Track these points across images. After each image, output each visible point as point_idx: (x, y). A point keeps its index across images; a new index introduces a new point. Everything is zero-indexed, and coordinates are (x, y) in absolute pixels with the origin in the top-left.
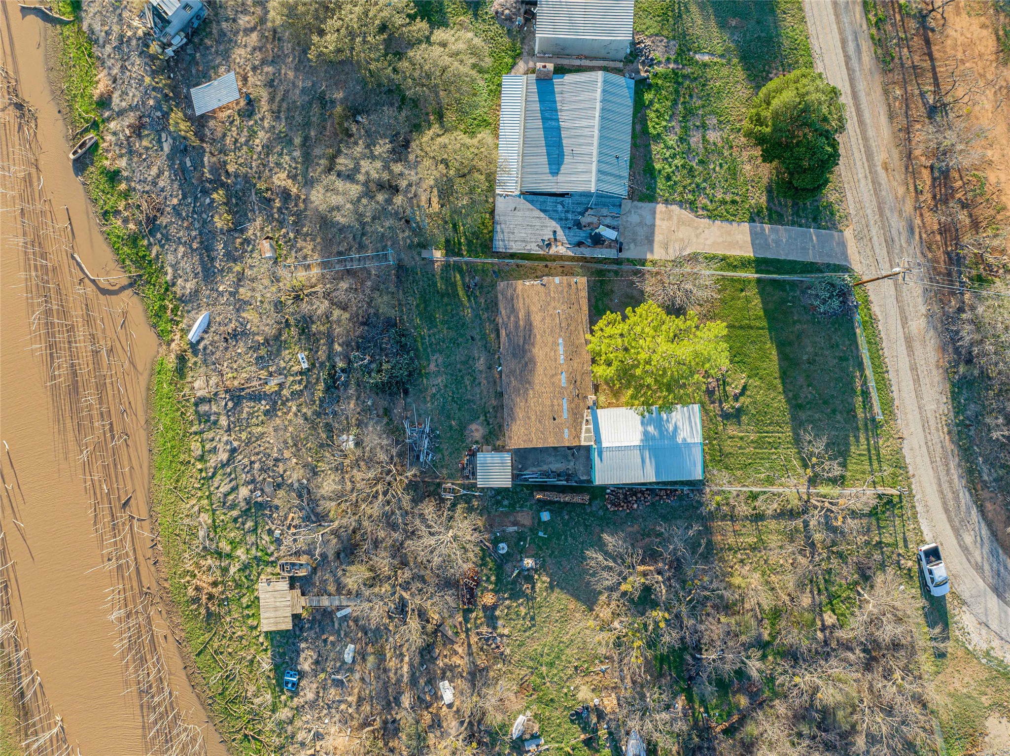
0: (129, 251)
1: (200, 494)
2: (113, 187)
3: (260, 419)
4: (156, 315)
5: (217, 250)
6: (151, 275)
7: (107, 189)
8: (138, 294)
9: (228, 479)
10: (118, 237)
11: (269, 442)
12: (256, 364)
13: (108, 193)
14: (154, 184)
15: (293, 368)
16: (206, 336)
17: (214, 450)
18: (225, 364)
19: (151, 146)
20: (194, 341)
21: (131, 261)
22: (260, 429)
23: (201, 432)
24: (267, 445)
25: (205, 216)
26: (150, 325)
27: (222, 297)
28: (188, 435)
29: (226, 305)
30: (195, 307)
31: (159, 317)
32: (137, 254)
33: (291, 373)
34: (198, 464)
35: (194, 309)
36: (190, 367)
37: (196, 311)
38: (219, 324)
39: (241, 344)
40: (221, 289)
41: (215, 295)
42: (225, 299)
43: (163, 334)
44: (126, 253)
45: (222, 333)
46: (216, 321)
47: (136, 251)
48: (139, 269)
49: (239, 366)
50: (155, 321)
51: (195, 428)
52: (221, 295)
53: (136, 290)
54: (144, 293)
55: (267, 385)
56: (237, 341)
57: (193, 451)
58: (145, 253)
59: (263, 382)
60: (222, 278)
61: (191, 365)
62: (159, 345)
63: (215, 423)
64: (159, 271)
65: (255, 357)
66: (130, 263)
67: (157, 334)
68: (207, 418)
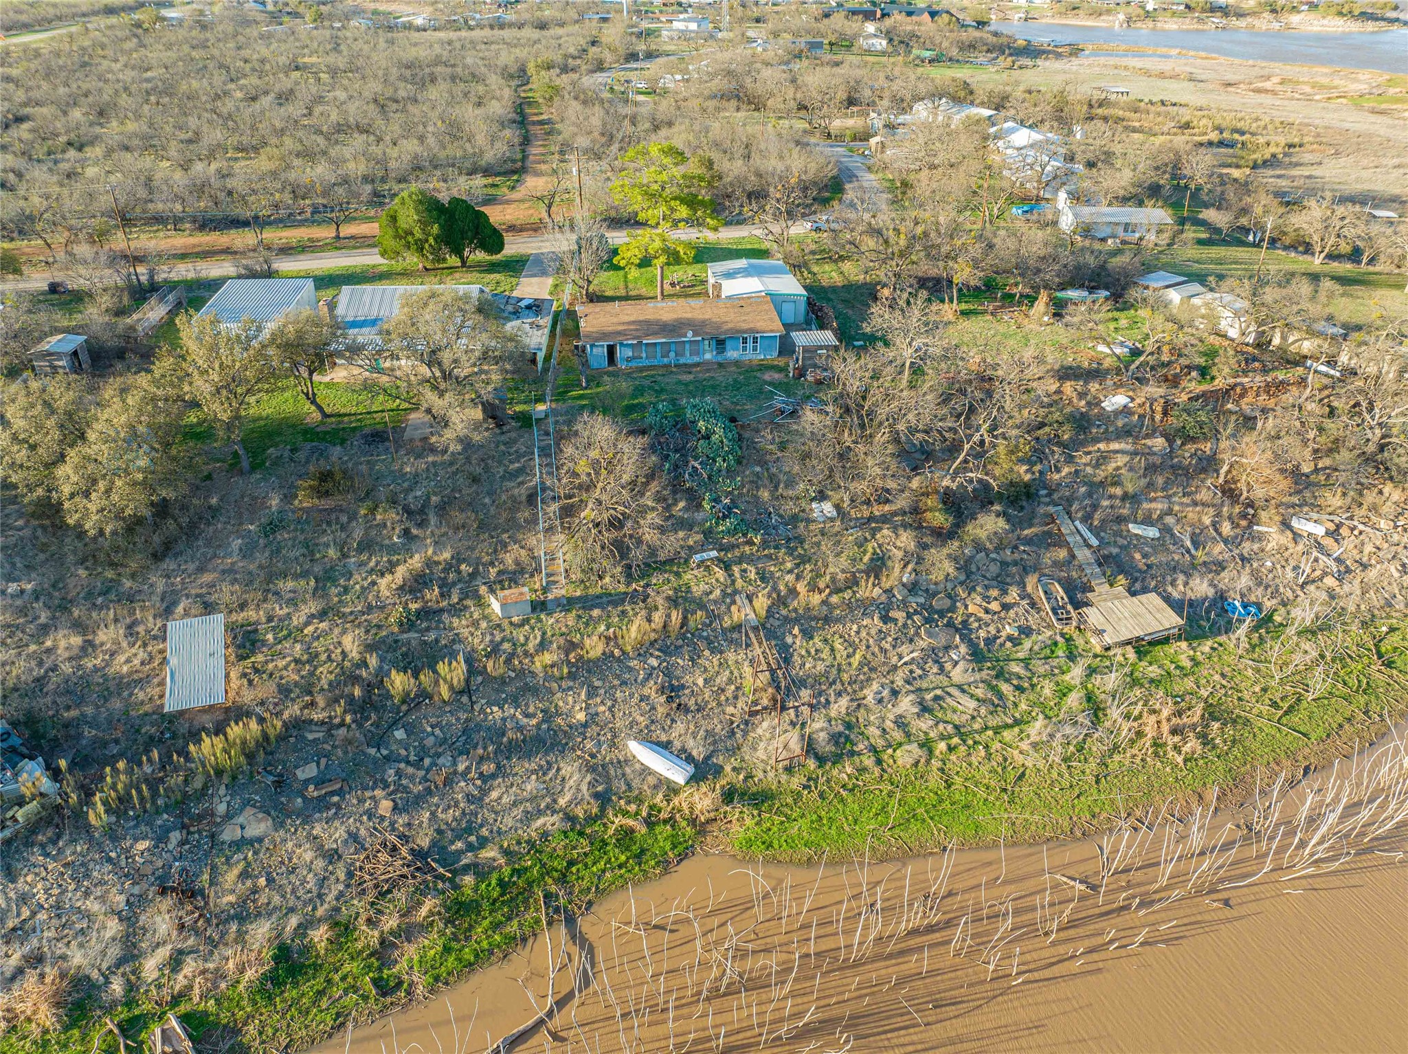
0: (486, 923)
1: (996, 746)
2: (317, 968)
3: (820, 645)
4: (639, 856)
5: (504, 719)
6: (546, 871)
7: (319, 982)
8: (590, 903)
9: (949, 700)
10: (447, 950)
11: (858, 632)
12: (721, 652)
13: (329, 981)
14: (333, 856)
15: (722, 580)
16: (677, 744)
17: (900, 722)
18: (730, 710)
19: (241, 865)
20: (691, 769)
21: (510, 919)
22: (837, 646)
23: (873, 749)
24: (863, 634)
25: (430, 741)
26: (661, 875)
27: (597, 714)
28: (886, 776)
29: (613, 706)
30: (619, 772)
31: (643, 851)
32: (493, 904)
33: (729, 582)
34: (937, 753)
35: (624, 775)
36: (746, 778)
37: (628, 770)
38: (653, 722)
39: (688, 679)
40: (581, 716)
41: (592, 731)
42: (602, 708)
43: (680, 843)
44: (490, 932)
45: (668, 714)
46: (647, 727)
47: (485, 905)
48: (531, 900)
49: (730, 681)
50: (653, 863)
51: (868, 761)
52: (593, 717)
53: (580, 908)
54: (589, 889)
55: (756, 629)
56: (683, 687)
57: (916, 764)
58: (494, 882)
59: (752, 635)
60: (558, 713)
61: (741, 777)
62: (707, 854)
63: (849, 726)
64: (537, 851)
65: (707, 653)
66: (515, 922)
67: (682, 857)
68: (842, 740)
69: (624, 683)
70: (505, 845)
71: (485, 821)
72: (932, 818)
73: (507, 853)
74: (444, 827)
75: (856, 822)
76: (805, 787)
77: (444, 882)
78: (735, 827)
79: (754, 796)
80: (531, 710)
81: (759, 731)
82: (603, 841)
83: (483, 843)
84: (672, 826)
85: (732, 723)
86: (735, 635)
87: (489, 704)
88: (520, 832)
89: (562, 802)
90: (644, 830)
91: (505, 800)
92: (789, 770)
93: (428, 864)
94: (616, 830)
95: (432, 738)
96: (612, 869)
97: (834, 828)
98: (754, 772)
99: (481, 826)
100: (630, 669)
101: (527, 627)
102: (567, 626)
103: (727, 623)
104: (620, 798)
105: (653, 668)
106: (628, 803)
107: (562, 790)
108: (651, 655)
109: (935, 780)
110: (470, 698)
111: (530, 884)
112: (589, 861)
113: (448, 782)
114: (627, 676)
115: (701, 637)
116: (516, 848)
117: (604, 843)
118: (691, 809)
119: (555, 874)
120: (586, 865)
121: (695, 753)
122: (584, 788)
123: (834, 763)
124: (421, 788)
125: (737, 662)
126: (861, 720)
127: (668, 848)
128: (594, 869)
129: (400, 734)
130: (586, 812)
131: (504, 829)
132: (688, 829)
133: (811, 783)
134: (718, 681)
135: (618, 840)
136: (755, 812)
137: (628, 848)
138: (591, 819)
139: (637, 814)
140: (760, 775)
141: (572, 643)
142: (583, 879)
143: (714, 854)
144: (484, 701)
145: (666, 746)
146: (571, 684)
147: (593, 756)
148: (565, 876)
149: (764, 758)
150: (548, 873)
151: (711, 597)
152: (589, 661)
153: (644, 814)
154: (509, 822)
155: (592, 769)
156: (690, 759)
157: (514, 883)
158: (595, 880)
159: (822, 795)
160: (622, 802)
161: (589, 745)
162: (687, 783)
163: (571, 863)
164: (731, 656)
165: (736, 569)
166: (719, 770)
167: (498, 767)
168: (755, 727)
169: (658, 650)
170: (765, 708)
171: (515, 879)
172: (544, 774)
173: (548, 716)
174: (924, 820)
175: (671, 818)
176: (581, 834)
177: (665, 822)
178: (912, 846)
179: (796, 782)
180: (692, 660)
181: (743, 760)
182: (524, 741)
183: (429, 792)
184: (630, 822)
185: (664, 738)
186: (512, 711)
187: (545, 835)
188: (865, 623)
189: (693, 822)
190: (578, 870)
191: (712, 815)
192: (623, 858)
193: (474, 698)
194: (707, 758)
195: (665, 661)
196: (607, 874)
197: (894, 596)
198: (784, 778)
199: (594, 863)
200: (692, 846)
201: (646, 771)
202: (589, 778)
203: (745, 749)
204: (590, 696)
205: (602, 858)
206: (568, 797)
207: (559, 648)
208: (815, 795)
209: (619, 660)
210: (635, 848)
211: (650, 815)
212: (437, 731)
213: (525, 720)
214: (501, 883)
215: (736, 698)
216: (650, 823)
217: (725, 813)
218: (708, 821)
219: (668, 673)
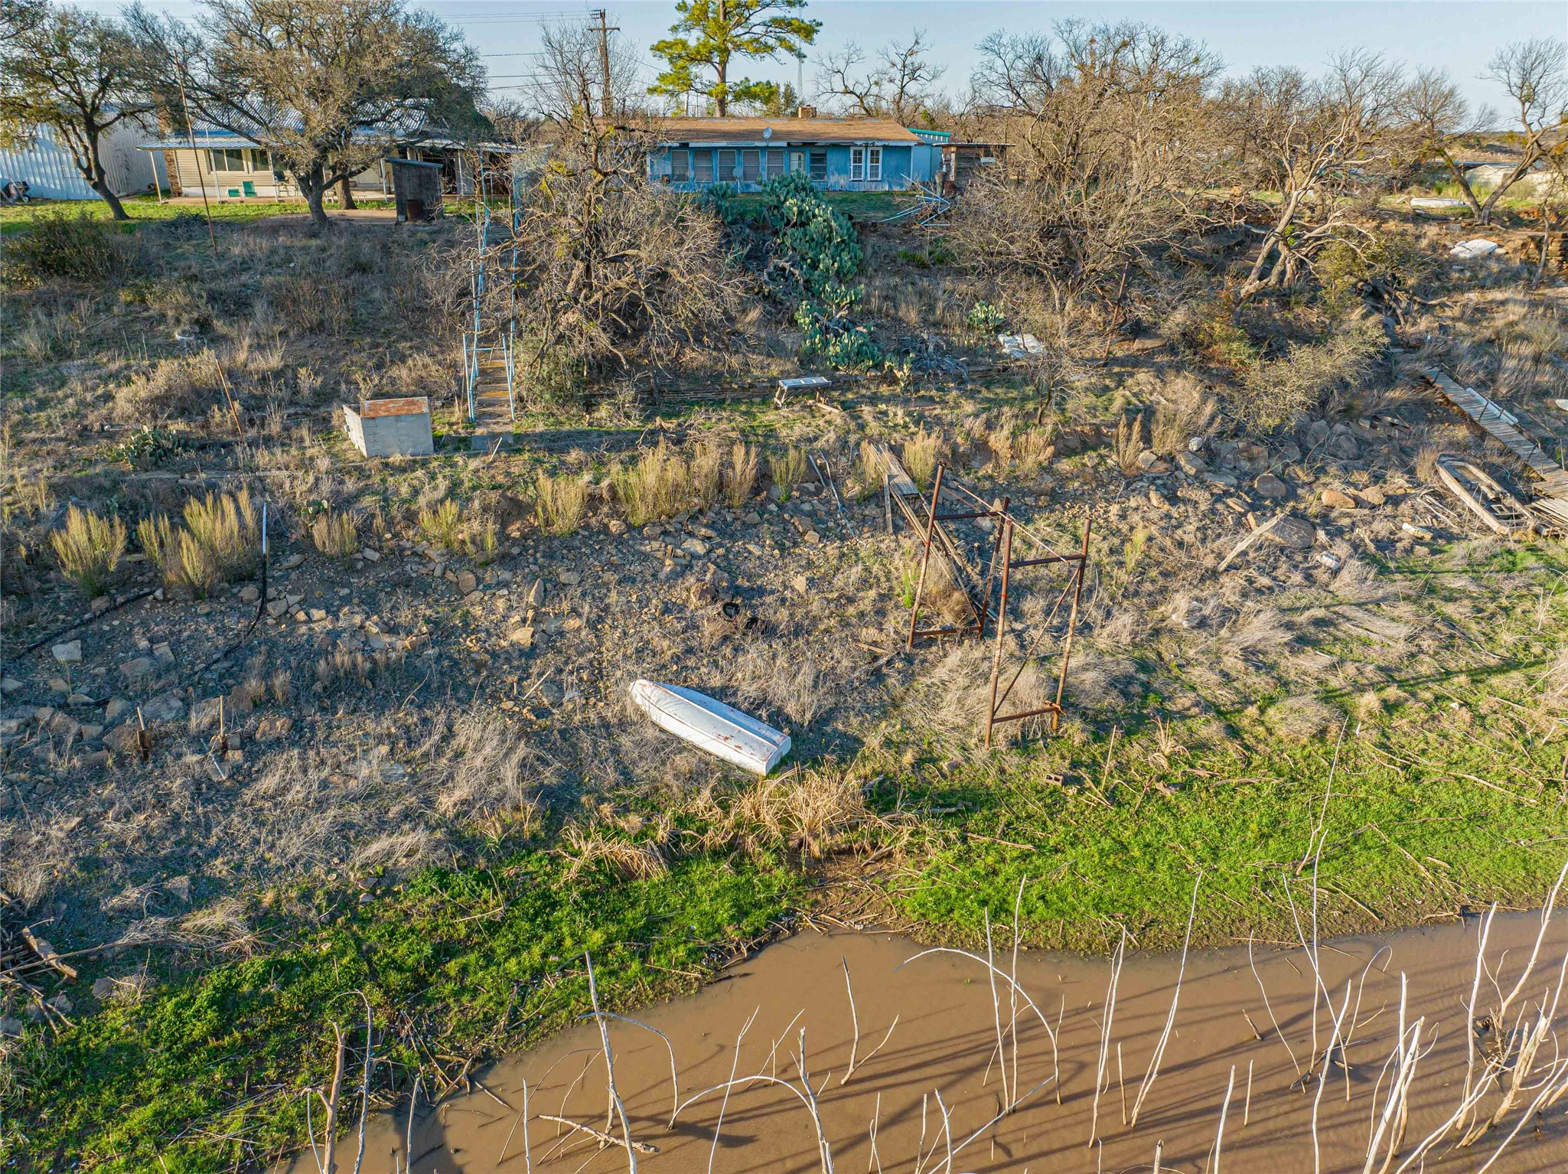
0: (142, 1115)
4: (642, 939)
5: (335, 634)
6: (370, 969)
8: (486, 1061)
9: (1346, 626)
12: (843, 537)
15: (838, 422)
16: (749, 691)
17: (1256, 660)
18: (870, 633)
20: (783, 741)
21: (225, 1103)
24: (1135, 519)
26: (704, 984)
27: (561, 633)
28: (1257, 760)
29: (600, 619)
30: (604, 744)
31: (654, 924)
32: (182, 1057)
33: (853, 426)
34: (1362, 713)
35: (615, 751)
36: (918, 764)
37: (625, 741)
38: (690, 651)
39: (772, 580)
40: (523, 636)
41: (544, 665)
42: (573, 623)
43: (758, 905)
44: (145, 1146)
45: (725, 639)
46: (676, 659)
47: (158, 1062)
48: (306, 1049)
49: (864, 583)
50: (681, 952)
51: (1209, 730)
52: (548, 641)
53: (452, 1073)
54: (489, 1020)
55: (911, 499)
56: (761, 592)
57: (1321, 734)
58: (205, 994)
59: (907, 511)
60: (468, 626)
61: (908, 758)
62: (830, 932)
63: (1143, 666)
64: (355, 918)
65: (812, 537)
66: (236, 1120)
67: (760, 943)
68: (1136, 689)
69: (627, 580)
70: (268, 898)
71: (229, 841)
72: (1402, 843)
73: (261, 919)
74: (105, 852)
75: (1215, 852)
76: (1067, 781)
77: (48, 994)
78: (903, 868)
79: (943, 800)
80: (404, 616)
81: (941, 672)
82: (545, 896)
83: (206, 893)
84: (738, 867)
85: (876, 658)
86: (871, 510)
87: (306, 604)
88: (318, 870)
89: (446, 803)
90: (660, 873)
91: (297, 793)
92: (1022, 744)
93: (21, 940)
94: (585, 870)
95: (145, 661)
96: (564, 970)
97: (1162, 866)
98: (937, 750)
99: (214, 853)
100: (645, 557)
101: (420, 473)
102: (508, 474)
103: (853, 488)
104: (601, 800)
105: (694, 556)
106: (623, 810)
107: (451, 777)
108: (691, 534)
109: (1375, 766)
110: (263, 593)
111: (314, 1003)
112: (499, 945)
113: (151, 747)
114: (636, 568)
115: (797, 511)
116: (298, 909)
117: (551, 903)
118: (786, 821)
119: (394, 978)
120: (489, 958)
121: (791, 709)
122: (509, 773)
123: (1129, 733)
124: (77, 762)
125: (878, 553)
126: (1167, 656)
127: (723, 916)
128: (512, 965)
129: (65, 652)
130: (506, 828)
131: (275, 860)
132: (779, 872)
133: (1082, 772)
134: (839, 581)
135: (585, 895)
136: (953, 833)
137: (613, 916)
138: (515, 846)
139: (640, 837)
140: (956, 755)
141: (515, 502)
142: (475, 992)
143: (852, 932)
144: (293, 599)
145: (723, 695)
146: (506, 575)
147: (541, 712)
148: (422, 982)
149: (960, 721)
150: (373, 975)
151: (818, 444)
152: (552, 538)
153: (662, 834)
154: (294, 844)
155: (537, 737)
156: (778, 719)
157: (269, 997)
158: (511, 998)
159: (1112, 795)
160: (606, 809)
161: (533, 688)
162: (774, 771)
163: (446, 950)
164: (865, 545)
165: (867, 411)
166: (850, 748)
167: (297, 726)
168: (927, 667)
169: (706, 526)
170: (947, 631)
171: (272, 988)
172: (411, 742)
173: (441, 632)
174: (1385, 850)
175: (732, 846)
176: (483, 878)
177: (717, 854)
178: (1379, 904)
179: (1046, 769)
180: (782, 548)
181: (907, 726)
182: (372, 675)
183: (99, 773)
184: (624, 851)
185: (716, 681)
186: (358, 619)
187: (385, 882)
188: (1133, 503)
189: (791, 855)
190: (464, 970)
191: (841, 839)
192: (597, 938)
193: (271, 592)
194: (822, 720)
195: (720, 545)
196: (549, 982)
197: (1178, 468)
198: (1013, 761)
199: (515, 952)
200: (790, 913)
201: (670, 744)
202: (522, 750)
203: (909, 705)
204: (544, 596)
205: (535, 938)
206: (461, 792)
207: (485, 509)
208: (1096, 795)
209: (619, 540)
210: (634, 917)
211: (676, 839)
212: (163, 649)
213: (387, 639)
214: (227, 1001)
215: (881, 613)
216: (675, 855)
217: (875, 835)
218: (835, 855)
219: (727, 566)
